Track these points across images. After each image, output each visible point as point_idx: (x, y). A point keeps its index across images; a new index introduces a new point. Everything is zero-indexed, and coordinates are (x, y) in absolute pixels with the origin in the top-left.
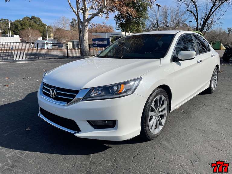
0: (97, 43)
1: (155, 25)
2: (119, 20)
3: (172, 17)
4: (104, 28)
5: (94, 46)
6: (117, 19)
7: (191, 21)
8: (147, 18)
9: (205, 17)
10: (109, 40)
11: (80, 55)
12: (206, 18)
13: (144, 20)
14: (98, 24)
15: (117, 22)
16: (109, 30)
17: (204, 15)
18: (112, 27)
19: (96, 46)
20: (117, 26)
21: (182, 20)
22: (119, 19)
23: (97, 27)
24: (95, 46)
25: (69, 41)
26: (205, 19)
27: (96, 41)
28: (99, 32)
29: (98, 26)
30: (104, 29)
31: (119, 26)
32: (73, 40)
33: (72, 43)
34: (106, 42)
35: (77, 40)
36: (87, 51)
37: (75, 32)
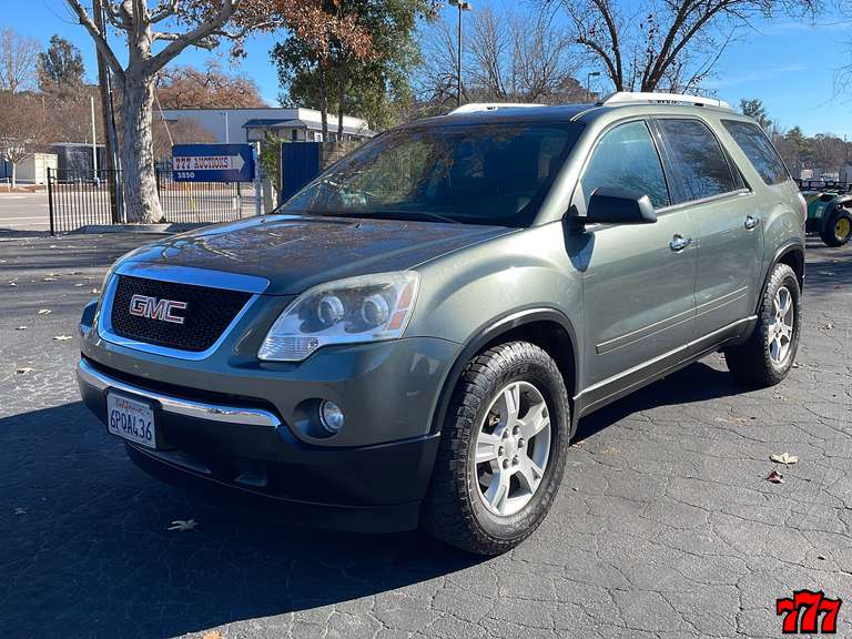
0: (194, 163)
1: (449, 85)
2: (295, 65)
3: (517, 55)
4: (212, 90)
5: (177, 179)
6: (285, 61)
7: (594, 74)
8: (416, 61)
9: (648, 68)
10: (251, 153)
12: (652, 68)
13: (403, 67)
14: (183, 69)
15: (282, 74)
16: (237, 97)
17: (643, 60)
18: (251, 82)
19: (191, 180)
20: (287, 92)
21: (560, 69)
22: (295, 61)
23: (177, 81)
24: (186, 180)
25: (41, 149)
26: (647, 73)
27: (192, 158)
28: (189, 108)
29: (184, 77)
30: (214, 91)
31: (294, 90)
32: (61, 144)
33: (55, 157)
34: (237, 162)
35: (80, 145)
36: (147, 201)
37: (67, 105)
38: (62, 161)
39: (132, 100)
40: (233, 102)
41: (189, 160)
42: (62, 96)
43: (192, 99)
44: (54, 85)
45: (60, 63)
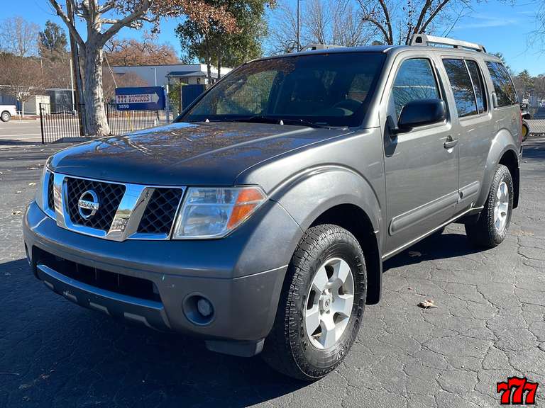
0: (129, 99)
2: (191, 37)
3: (336, 27)
4: (147, 53)
5: (119, 109)
6: (185, 35)
9: (409, 35)
10: (163, 92)
11: (77, 134)
13: (257, 37)
15: (183, 43)
16: (161, 58)
17: (405, 30)
19: (127, 109)
20: (186, 54)
22: (191, 35)
23: (125, 48)
24: (124, 109)
25: (39, 92)
26: (408, 38)
27: (128, 96)
28: (132, 65)
29: (129, 46)
31: (190, 53)
32: (51, 89)
33: (48, 97)
34: (155, 98)
35: (63, 90)
36: (100, 122)
37: (56, 65)
38: (52, 100)
39: (89, 61)
40: (160, 61)
41: (126, 97)
42: (53, 59)
43: (134, 60)
44: (49, 52)
45: (52, 38)
